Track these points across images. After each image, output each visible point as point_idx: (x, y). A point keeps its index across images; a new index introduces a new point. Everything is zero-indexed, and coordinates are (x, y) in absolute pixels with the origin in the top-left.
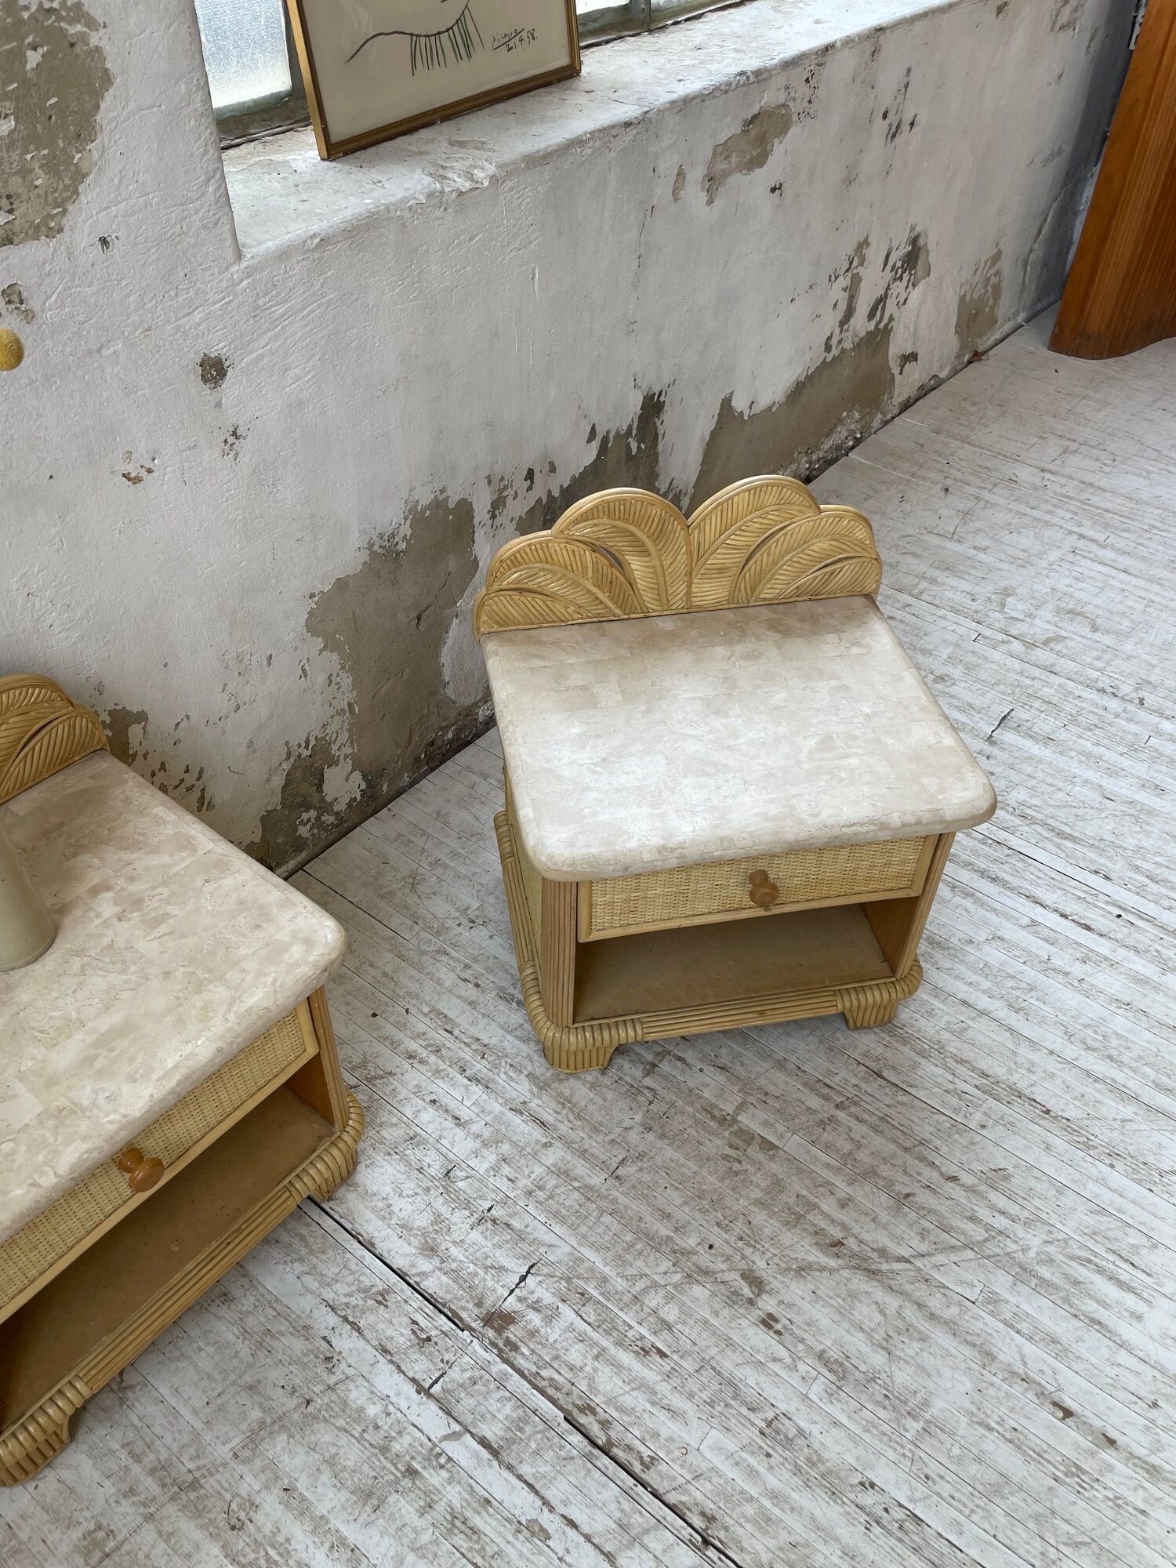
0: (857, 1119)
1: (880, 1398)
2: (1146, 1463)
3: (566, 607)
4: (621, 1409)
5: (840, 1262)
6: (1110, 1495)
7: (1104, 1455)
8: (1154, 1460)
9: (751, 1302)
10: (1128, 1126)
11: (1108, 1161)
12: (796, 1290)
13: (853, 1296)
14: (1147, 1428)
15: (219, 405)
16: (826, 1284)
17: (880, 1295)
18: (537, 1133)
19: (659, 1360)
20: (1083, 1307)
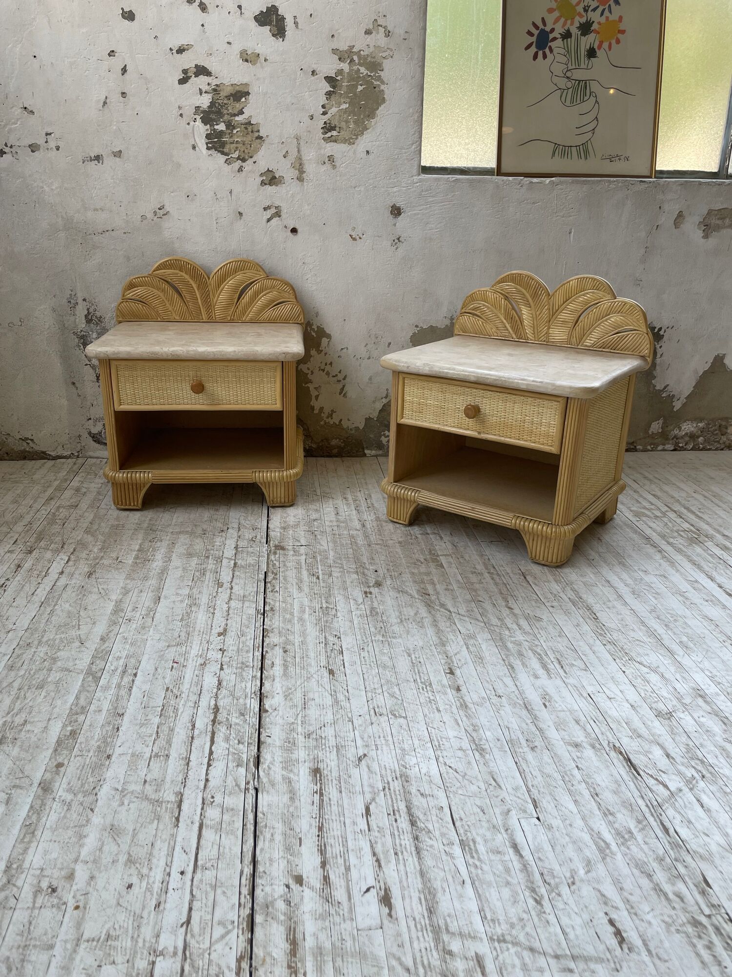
0: (493, 579)
1: (378, 626)
2: (465, 703)
3: (491, 329)
4: (285, 579)
5: (421, 598)
6: (432, 698)
7: (449, 690)
8: (470, 705)
9: (369, 587)
10: (637, 642)
11: (604, 643)
12: (393, 594)
13: (411, 606)
14: (483, 698)
15: (395, 225)
16: (404, 598)
17: (423, 612)
18: (359, 527)
19: (315, 578)
20: (512, 661)
